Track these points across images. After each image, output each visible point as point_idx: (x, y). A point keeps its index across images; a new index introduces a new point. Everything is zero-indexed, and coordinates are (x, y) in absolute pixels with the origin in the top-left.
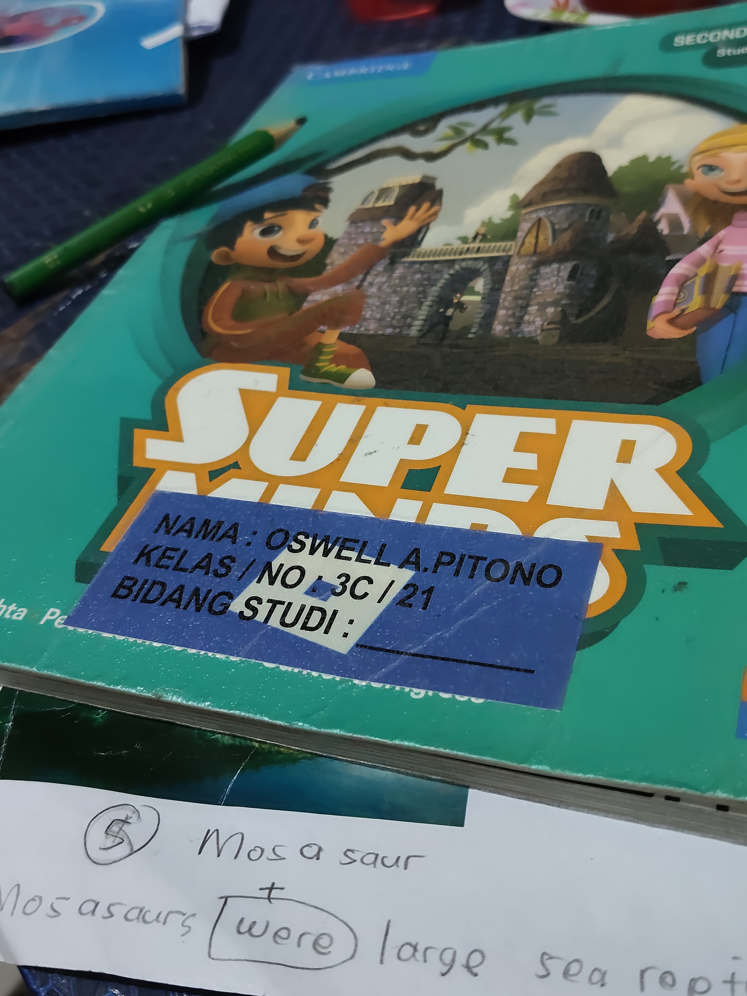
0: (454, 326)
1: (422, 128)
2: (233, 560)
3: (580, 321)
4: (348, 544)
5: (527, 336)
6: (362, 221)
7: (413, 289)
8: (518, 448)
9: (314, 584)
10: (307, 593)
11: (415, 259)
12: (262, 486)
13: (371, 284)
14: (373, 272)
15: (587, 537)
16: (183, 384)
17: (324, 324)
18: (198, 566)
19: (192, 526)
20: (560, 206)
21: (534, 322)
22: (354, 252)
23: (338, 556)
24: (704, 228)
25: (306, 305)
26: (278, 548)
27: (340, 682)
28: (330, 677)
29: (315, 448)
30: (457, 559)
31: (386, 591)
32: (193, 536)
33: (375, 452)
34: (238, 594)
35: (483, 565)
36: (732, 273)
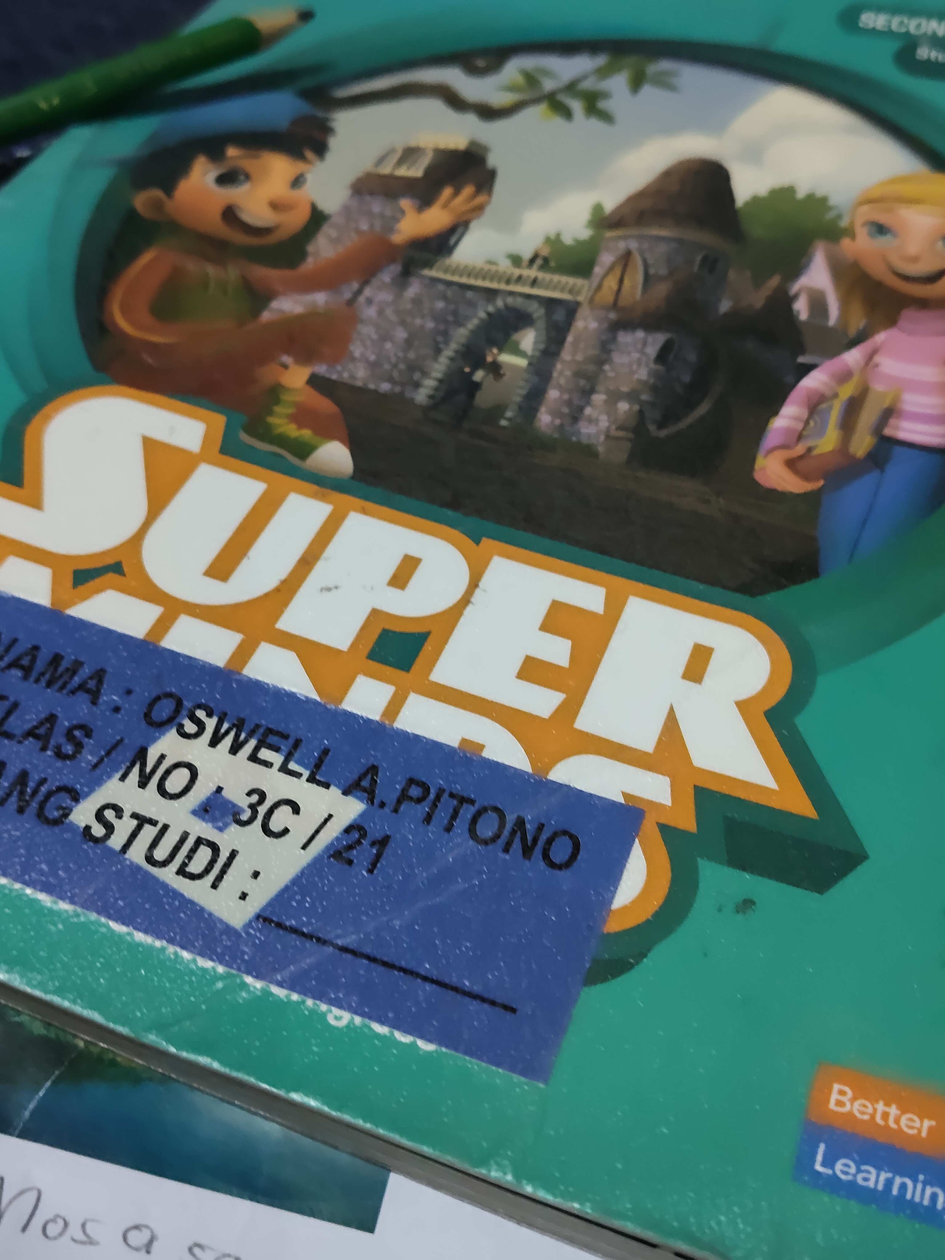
0: (482, 399)
1: (481, 63)
2: (88, 734)
3: (663, 433)
4: (272, 739)
5: (585, 440)
6: (372, 193)
7: (430, 325)
8: (546, 627)
9: (209, 799)
10: (195, 813)
11: (441, 275)
12: (152, 612)
13: (369, 301)
14: (375, 282)
15: (625, 795)
16: (57, 410)
17: (288, 353)
18: (30, 734)
19: (34, 660)
20: (659, 239)
21: (597, 421)
22: (351, 241)
23: (253, 758)
24: (858, 322)
25: (266, 316)
26: (161, 726)
27: (222, 978)
28: (208, 964)
29: (245, 562)
30: (432, 796)
31: (317, 832)
32: (32, 679)
33: (336, 588)
34: (87, 795)
35: (467, 812)
36: (886, 404)
